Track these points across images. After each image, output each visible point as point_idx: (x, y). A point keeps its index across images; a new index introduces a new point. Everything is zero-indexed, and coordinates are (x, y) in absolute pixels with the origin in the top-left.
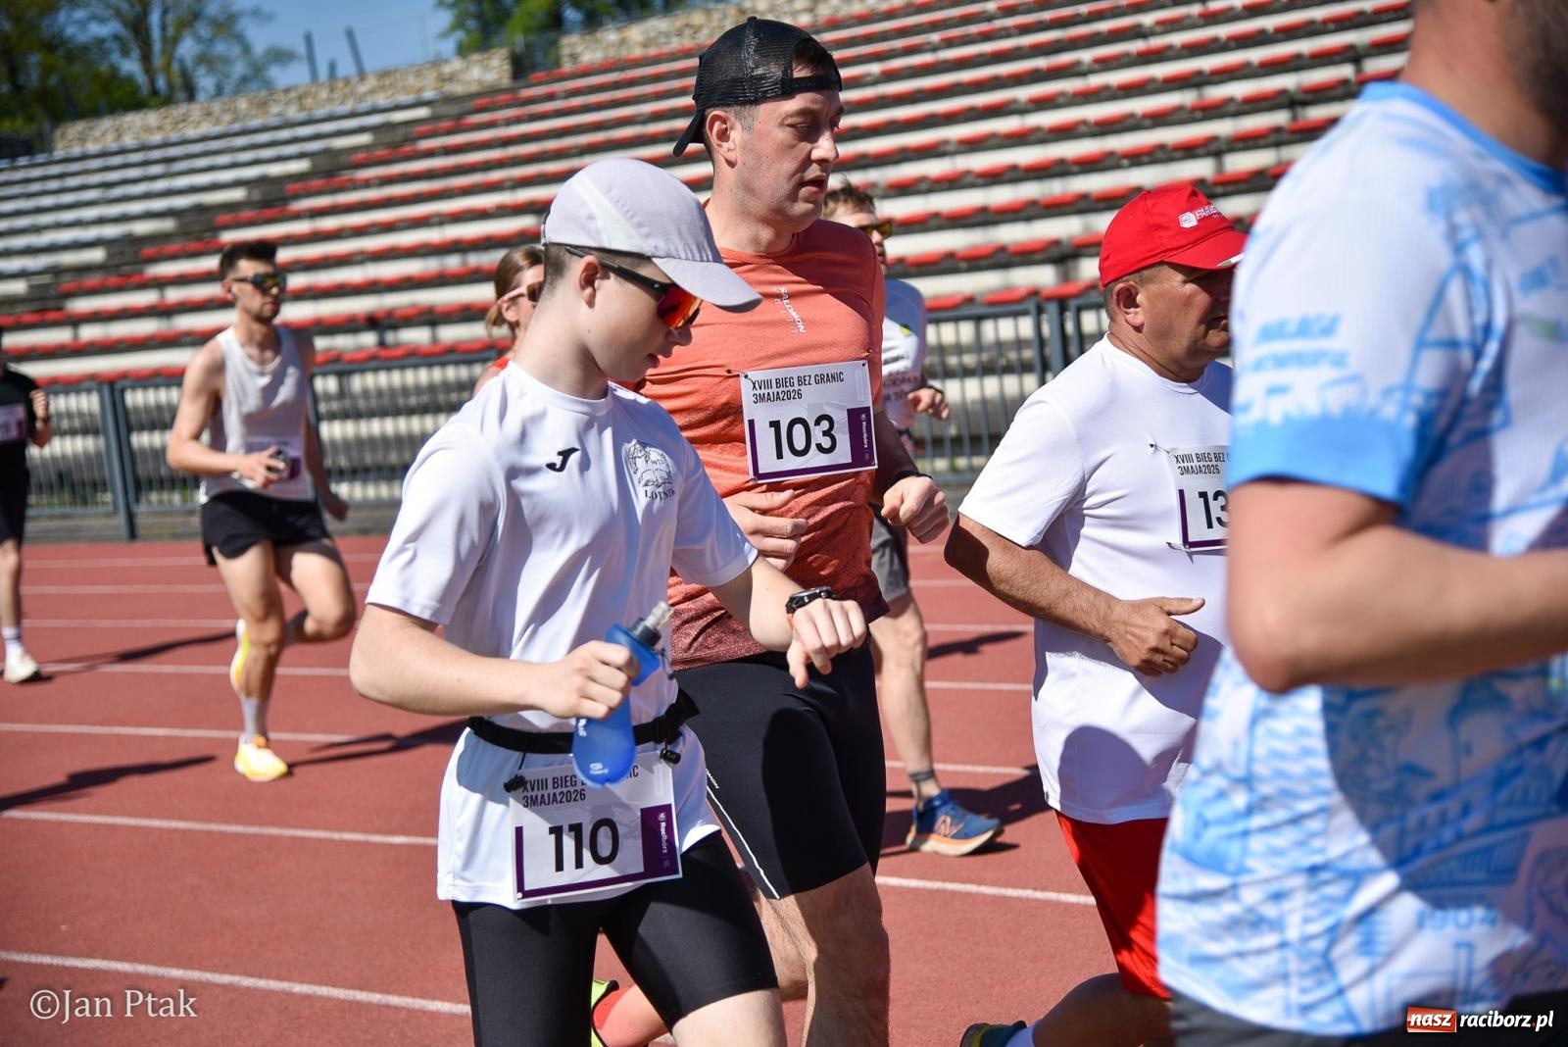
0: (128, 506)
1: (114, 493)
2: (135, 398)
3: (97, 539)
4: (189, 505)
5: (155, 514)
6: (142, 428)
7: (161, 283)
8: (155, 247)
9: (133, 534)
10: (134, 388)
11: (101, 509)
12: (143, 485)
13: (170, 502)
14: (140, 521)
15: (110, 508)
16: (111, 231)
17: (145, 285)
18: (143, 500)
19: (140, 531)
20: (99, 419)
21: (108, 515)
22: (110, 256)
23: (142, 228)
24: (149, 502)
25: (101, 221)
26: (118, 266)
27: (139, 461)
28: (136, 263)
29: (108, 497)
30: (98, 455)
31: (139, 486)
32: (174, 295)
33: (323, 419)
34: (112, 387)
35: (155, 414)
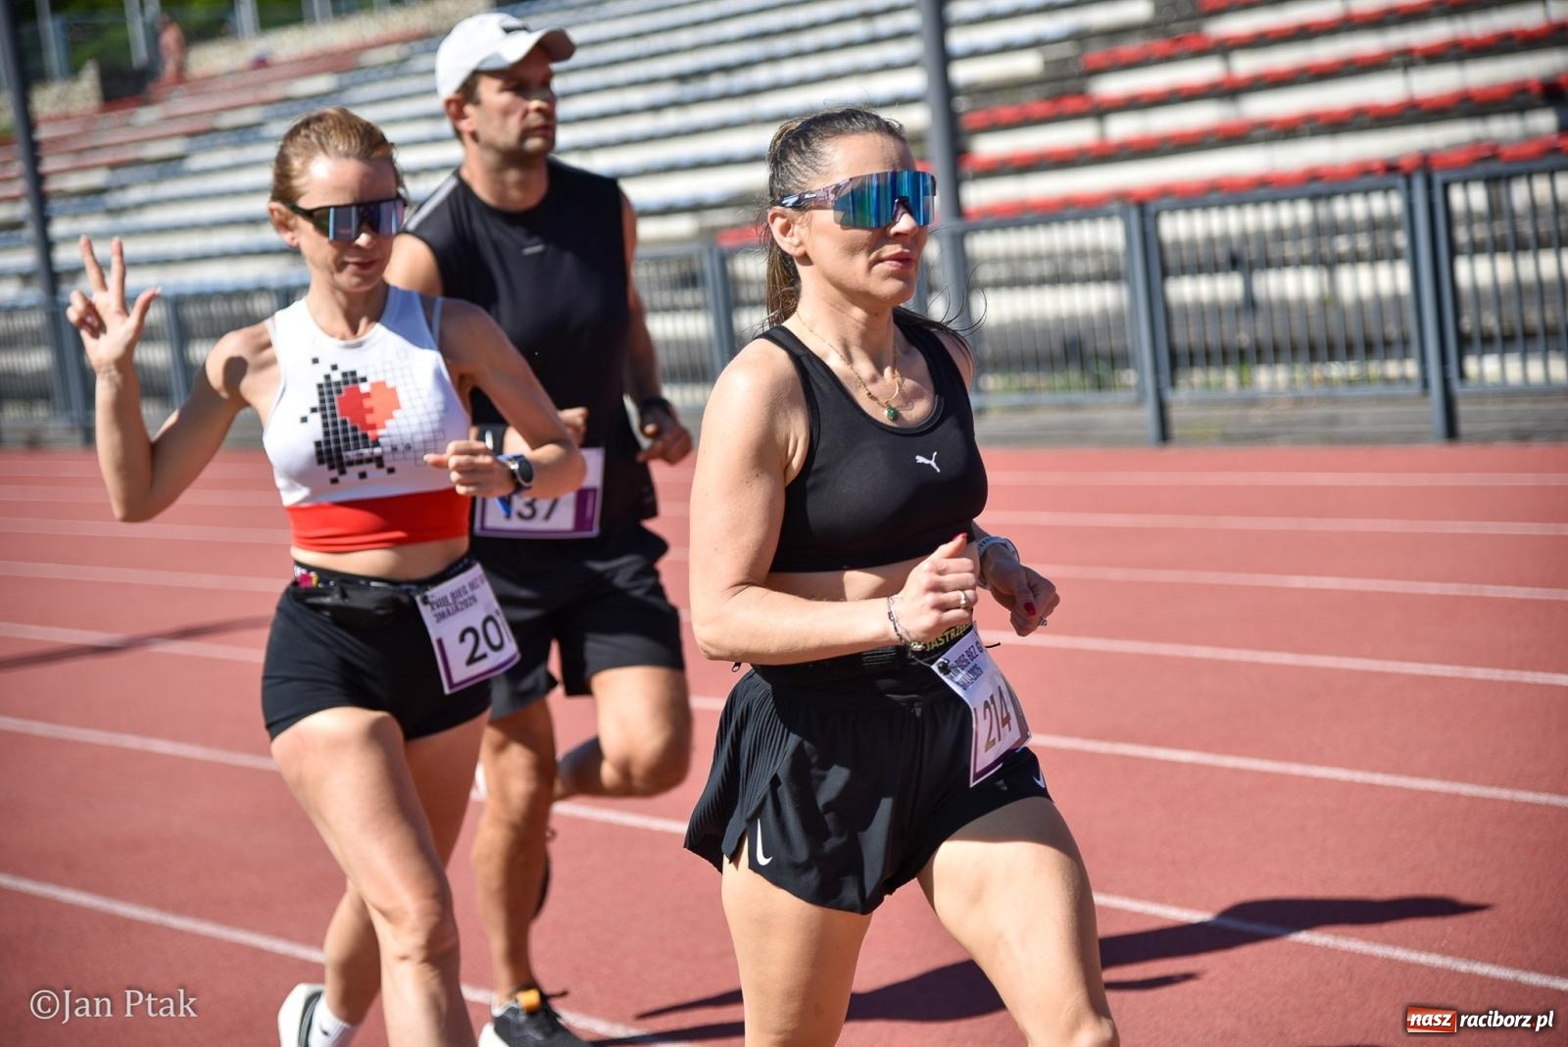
0: (1159, 389)
1: (1140, 371)
2: (1176, 227)
3: (1114, 440)
4: (1248, 392)
5: (1201, 403)
6: (1184, 270)
7: (1226, 48)
9: (1164, 434)
10: (1172, 210)
11: (1121, 396)
12: (1184, 359)
13: (1221, 385)
14: (1176, 415)
15: (1133, 394)
17: (1201, 51)
18: (1181, 381)
19: (1176, 430)
20: (1122, 261)
21: (1129, 405)
22: (1156, 8)
24: (1192, 385)
26: (1168, 25)
27: (1177, 322)
28: (1190, 19)
29: (1129, 377)
30: (1119, 315)
31: (1175, 361)
33: (1462, 253)
34: (1143, 209)
35: (1202, 251)
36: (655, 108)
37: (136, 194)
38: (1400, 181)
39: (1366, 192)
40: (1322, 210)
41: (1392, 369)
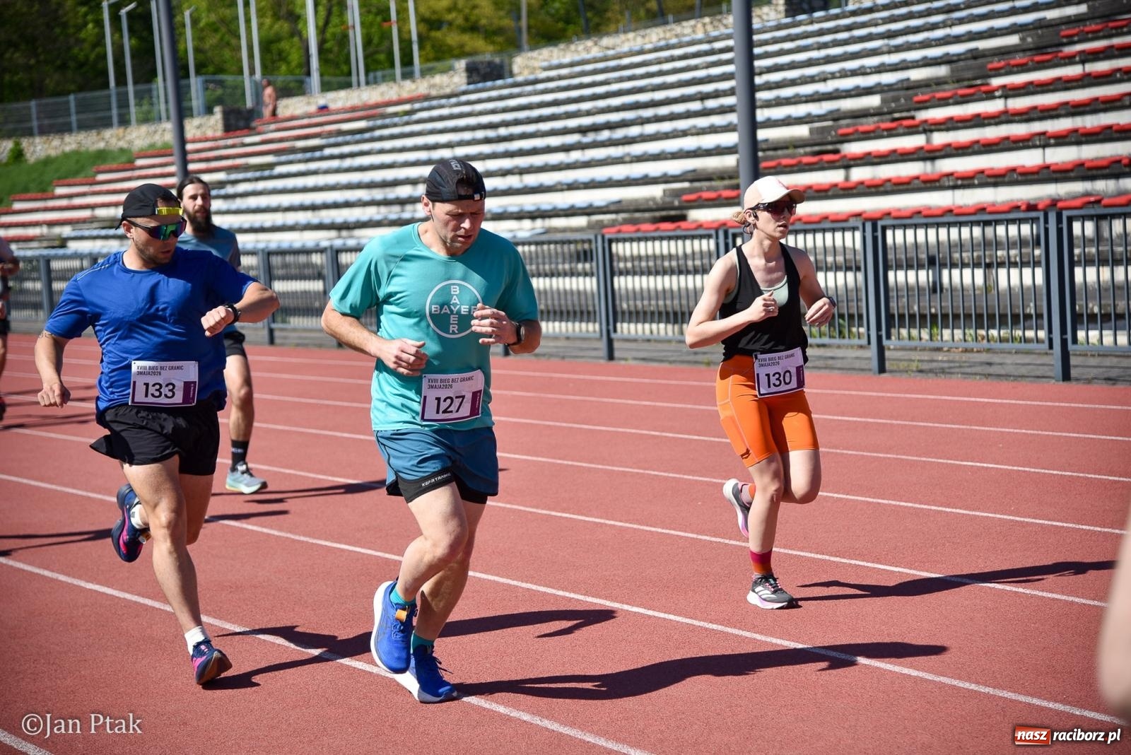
0: (879, 338)
1: (868, 327)
2: (895, 238)
3: (848, 369)
4: (936, 344)
5: (903, 349)
6: (899, 267)
7: (929, 128)
8: (929, 93)
9: (882, 369)
10: (894, 227)
11: (856, 341)
12: (896, 322)
13: (920, 339)
14: (887, 354)
15: (864, 341)
16: (888, 78)
17: (912, 130)
18: (894, 334)
19: (889, 365)
20: (860, 257)
21: (861, 347)
22: (883, 101)
23: (916, 75)
24: (899, 337)
25: (881, 69)
26: (890, 113)
27: (893, 294)
28: (908, 110)
29: (862, 330)
30: (857, 290)
31: (890, 321)
32: (939, 139)
33: (1078, 264)
34: (876, 225)
35: (912, 254)
36: (566, 149)
37: (241, 188)
38: (1041, 215)
39: (1020, 221)
40: (989, 231)
41: (1030, 334)
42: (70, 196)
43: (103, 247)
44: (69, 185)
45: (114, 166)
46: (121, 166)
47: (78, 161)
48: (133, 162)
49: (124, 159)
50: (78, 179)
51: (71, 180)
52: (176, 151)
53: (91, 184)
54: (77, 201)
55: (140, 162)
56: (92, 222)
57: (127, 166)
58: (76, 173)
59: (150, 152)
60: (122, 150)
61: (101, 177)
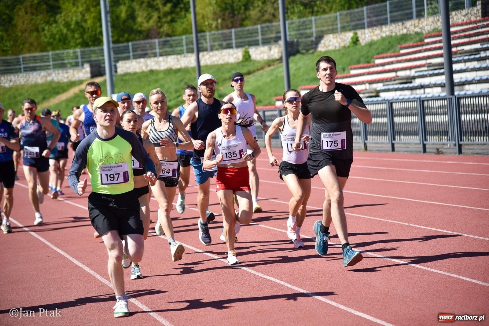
42: (383, 65)
43: (401, 95)
44: (383, 58)
45: (411, 43)
46: (415, 44)
47: (389, 43)
48: (424, 41)
49: (418, 38)
50: (389, 54)
51: (385, 55)
52: (443, 33)
53: (397, 56)
54: (387, 67)
55: (427, 41)
56: (395, 80)
57: (419, 43)
58: (388, 50)
59: (433, 34)
60: (417, 33)
61: (403, 51)
